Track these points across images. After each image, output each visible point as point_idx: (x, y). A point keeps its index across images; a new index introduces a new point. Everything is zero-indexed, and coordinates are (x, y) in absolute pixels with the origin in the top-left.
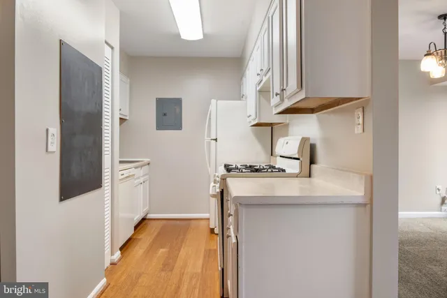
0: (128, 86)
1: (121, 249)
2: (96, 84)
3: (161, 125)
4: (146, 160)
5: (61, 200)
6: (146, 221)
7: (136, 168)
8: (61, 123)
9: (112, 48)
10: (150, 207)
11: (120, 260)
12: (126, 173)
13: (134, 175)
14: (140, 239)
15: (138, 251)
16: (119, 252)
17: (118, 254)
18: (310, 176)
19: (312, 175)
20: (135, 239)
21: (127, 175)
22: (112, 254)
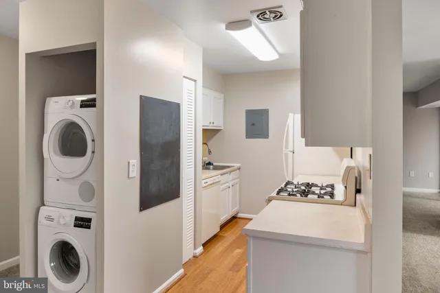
0: (222, 100)
1: (204, 245)
2: (174, 117)
3: (250, 134)
4: (237, 165)
5: (141, 210)
6: (235, 220)
7: (221, 175)
8: (141, 155)
9: (195, 81)
10: (240, 207)
11: (202, 254)
12: (210, 181)
13: (219, 181)
14: (224, 237)
15: (219, 247)
16: (202, 247)
17: (200, 249)
18: (355, 205)
19: (357, 204)
20: (220, 236)
21: (212, 182)
22: (195, 249)
